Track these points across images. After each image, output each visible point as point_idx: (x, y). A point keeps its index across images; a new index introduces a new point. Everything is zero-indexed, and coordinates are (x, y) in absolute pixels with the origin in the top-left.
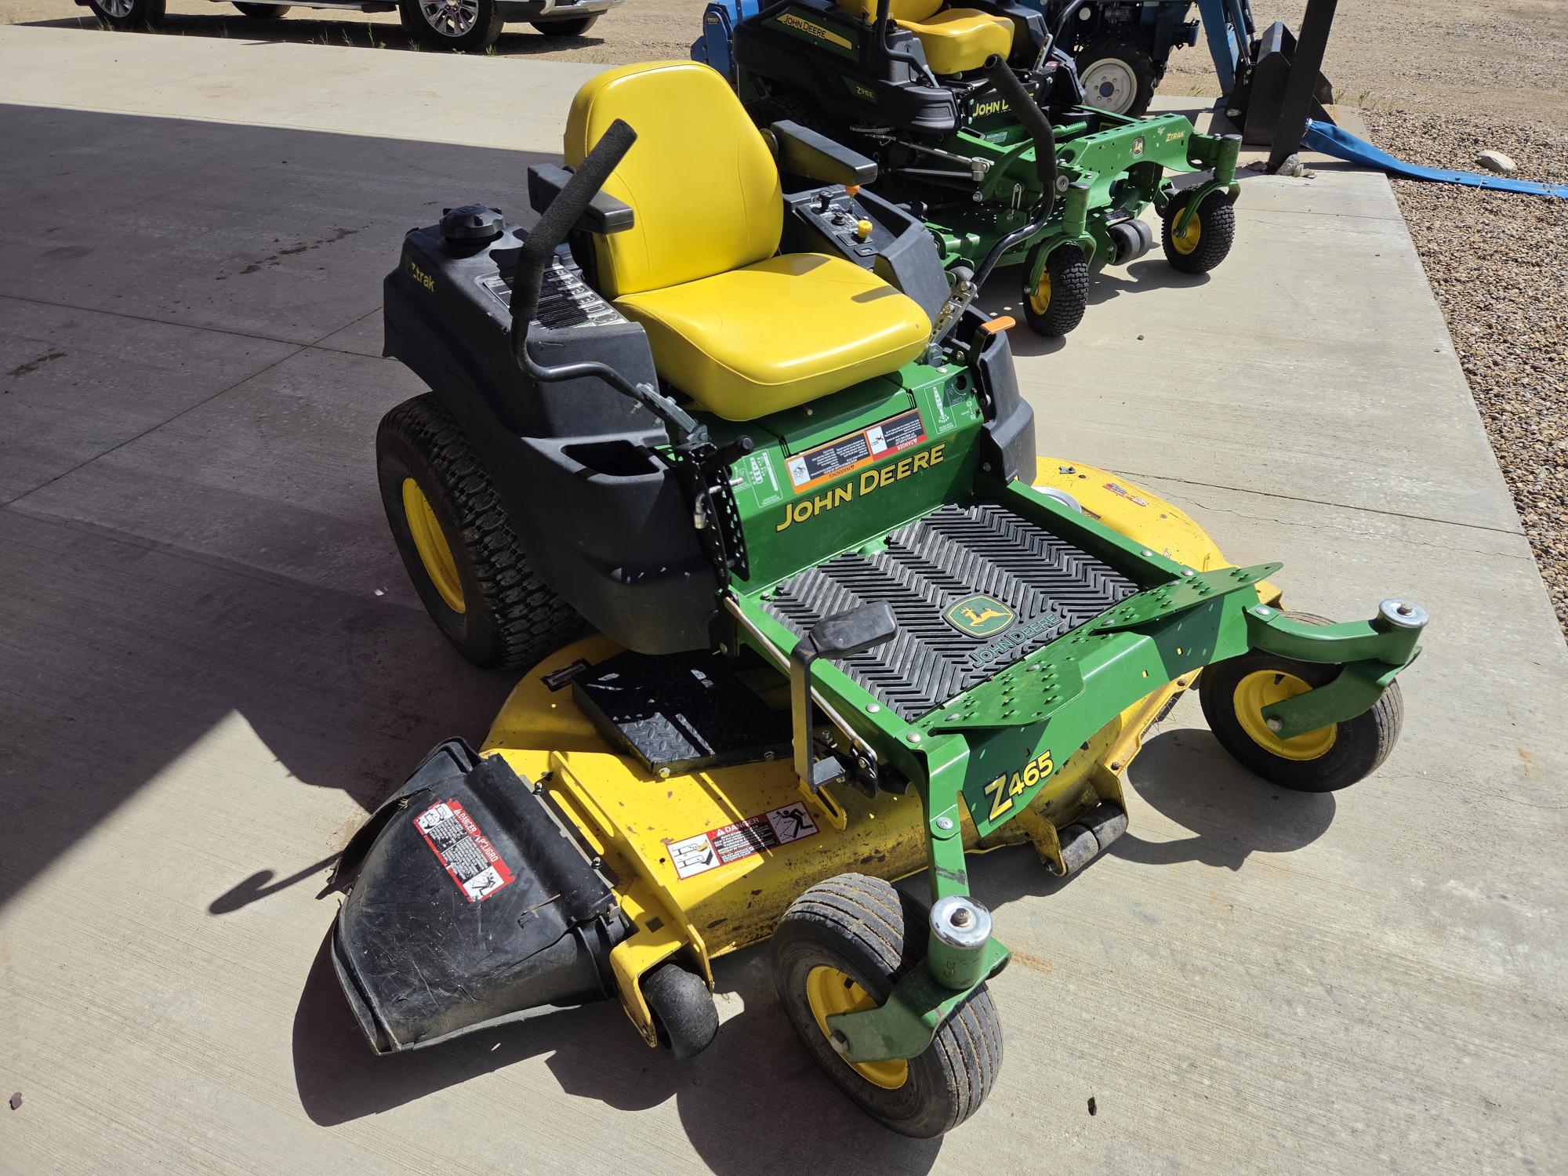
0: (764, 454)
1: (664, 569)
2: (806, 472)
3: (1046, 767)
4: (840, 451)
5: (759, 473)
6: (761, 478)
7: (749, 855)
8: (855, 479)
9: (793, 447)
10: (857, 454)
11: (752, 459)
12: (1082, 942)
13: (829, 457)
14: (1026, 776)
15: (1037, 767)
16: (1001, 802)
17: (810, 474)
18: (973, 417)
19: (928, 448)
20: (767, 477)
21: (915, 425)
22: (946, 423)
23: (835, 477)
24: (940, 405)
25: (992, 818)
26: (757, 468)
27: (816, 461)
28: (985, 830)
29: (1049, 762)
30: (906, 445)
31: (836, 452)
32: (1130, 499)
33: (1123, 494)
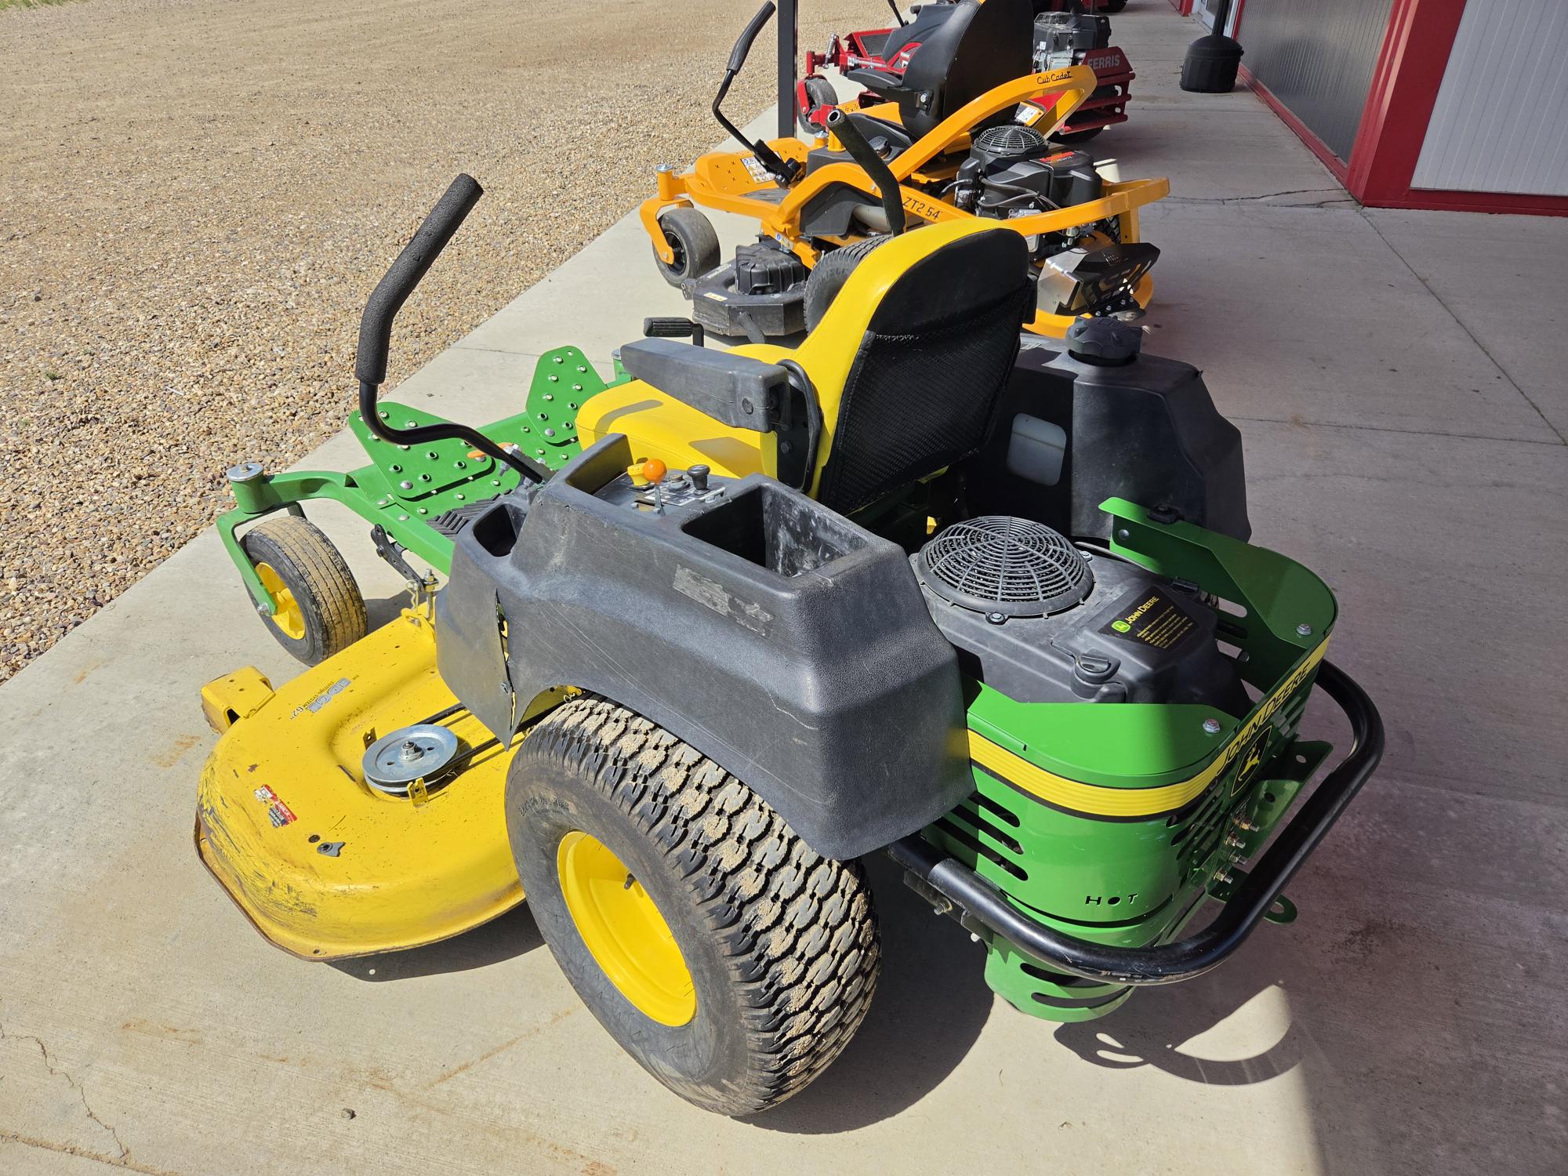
32: (274, 797)
33: (277, 806)
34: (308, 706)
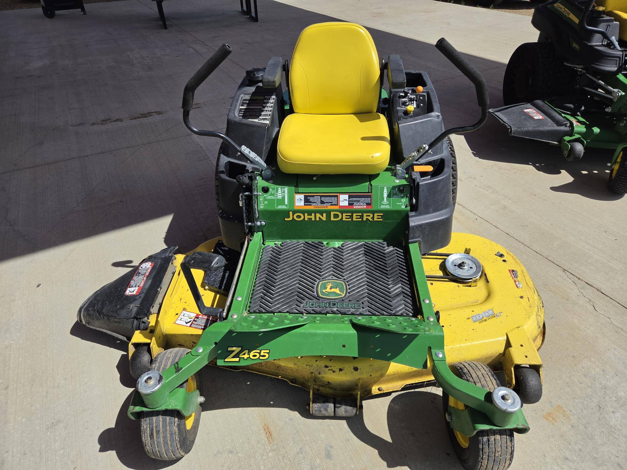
0: (286, 188)
1: (232, 216)
2: (303, 202)
3: (264, 356)
4: (323, 199)
5: (281, 195)
6: (281, 197)
7: (200, 329)
8: (328, 213)
9: (301, 189)
10: (332, 203)
11: (280, 188)
12: (294, 443)
13: (317, 199)
14: (252, 354)
15: (260, 353)
16: (234, 357)
17: (305, 203)
18: (403, 207)
19: (373, 212)
20: (283, 198)
21: (368, 200)
22: (386, 205)
23: (316, 208)
24: (385, 195)
25: (226, 360)
26: (280, 192)
27: (309, 199)
28: (220, 363)
29: (267, 355)
30: (359, 207)
31: (321, 198)
32: (515, 281)
33: (515, 277)
34: (494, 316)
